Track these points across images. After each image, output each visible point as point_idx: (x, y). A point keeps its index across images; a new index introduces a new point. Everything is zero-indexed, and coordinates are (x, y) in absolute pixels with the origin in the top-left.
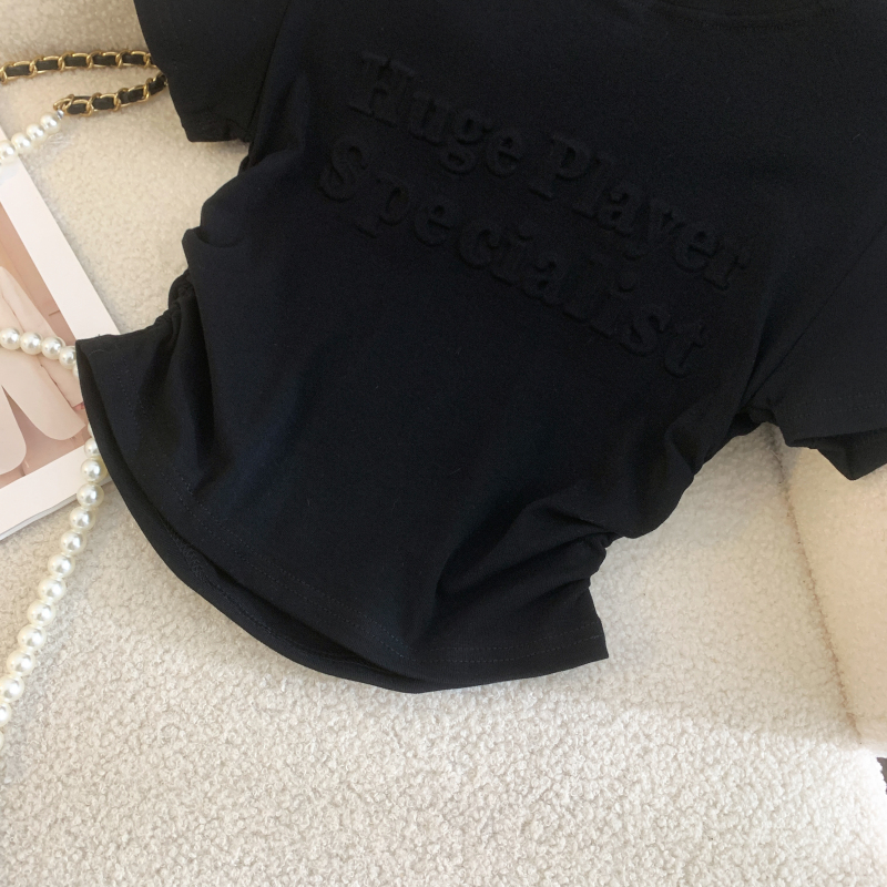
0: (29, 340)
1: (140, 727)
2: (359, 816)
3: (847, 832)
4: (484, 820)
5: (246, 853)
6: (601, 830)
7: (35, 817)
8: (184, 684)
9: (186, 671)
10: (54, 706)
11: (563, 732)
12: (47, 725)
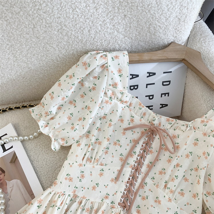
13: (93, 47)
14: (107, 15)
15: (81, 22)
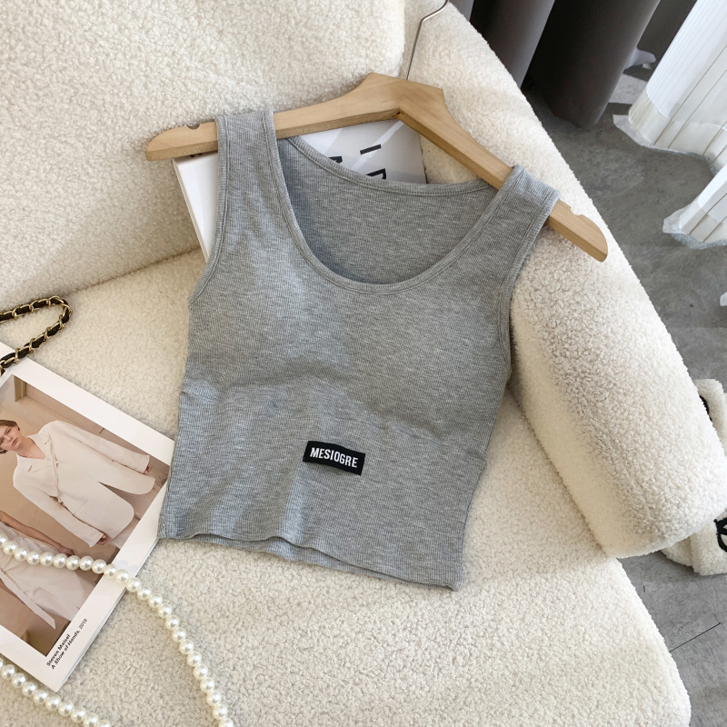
3: (611, 605)
4: (433, 666)
6: (491, 649)
11: (458, 606)
13: (169, 123)
14: (177, 39)
15: (119, 68)
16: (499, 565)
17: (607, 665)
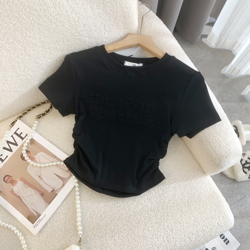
0: (55, 163)
1: (101, 217)
2: (138, 216)
3: (209, 189)
4: (156, 209)
5: (124, 228)
6: (174, 204)
7: (91, 236)
8: (104, 208)
9: (104, 206)
10: (86, 219)
11: (163, 192)
12: (86, 222)
14: (72, 28)
15: (56, 37)
16: (175, 179)
17: (208, 207)
